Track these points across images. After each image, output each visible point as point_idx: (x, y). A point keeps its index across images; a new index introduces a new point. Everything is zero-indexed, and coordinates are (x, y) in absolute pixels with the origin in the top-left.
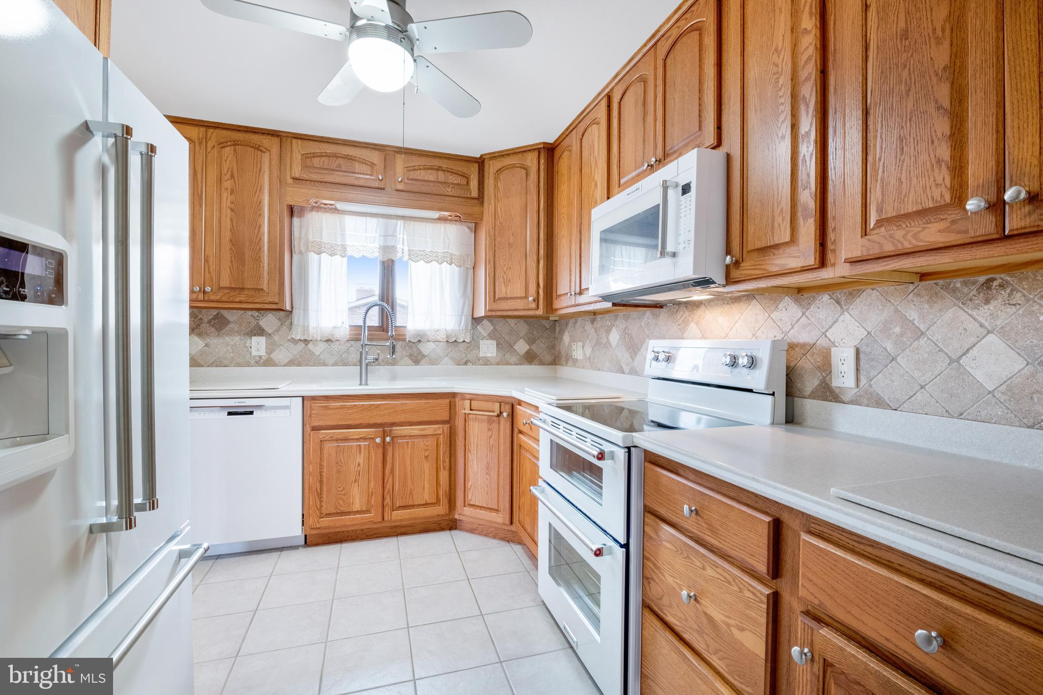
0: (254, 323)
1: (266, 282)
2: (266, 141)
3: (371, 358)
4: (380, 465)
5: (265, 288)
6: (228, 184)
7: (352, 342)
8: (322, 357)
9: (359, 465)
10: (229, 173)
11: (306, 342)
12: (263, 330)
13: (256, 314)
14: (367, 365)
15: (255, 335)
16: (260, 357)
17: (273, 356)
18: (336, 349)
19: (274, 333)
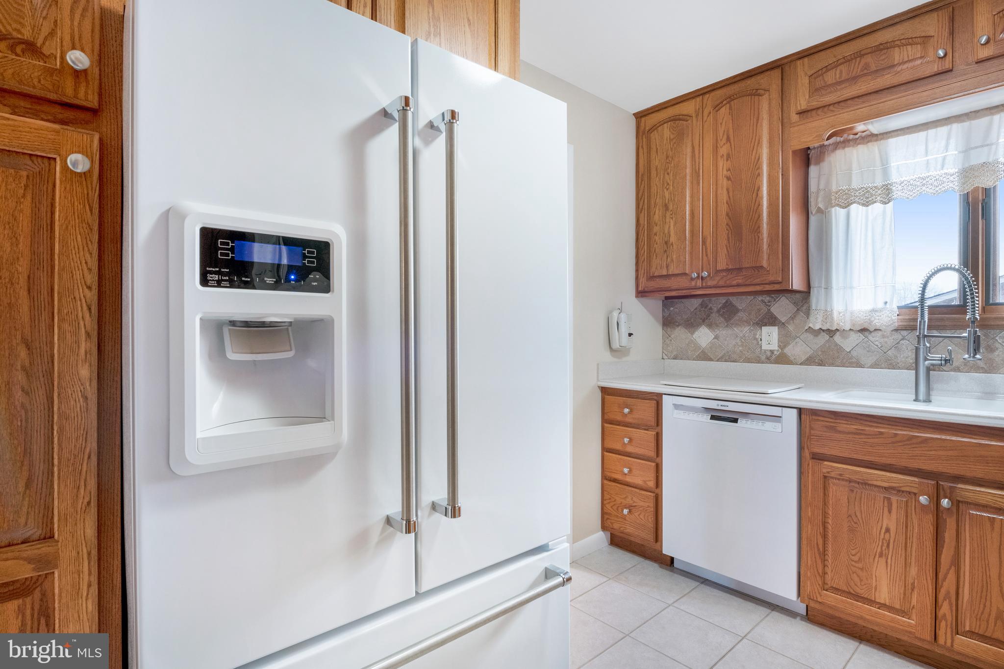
0: (764, 309)
1: (765, 257)
3: (936, 357)
4: (929, 545)
5: (765, 264)
6: (723, 150)
7: (905, 333)
8: (854, 353)
10: (725, 136)
11: (831, 333)
12: (776, 318)
13: (767, 298)
14: (928, 370)
15: (765, 325)
16: (772, 352)
17: (786, 351)
18: (877, 343)
19: (788, 321)
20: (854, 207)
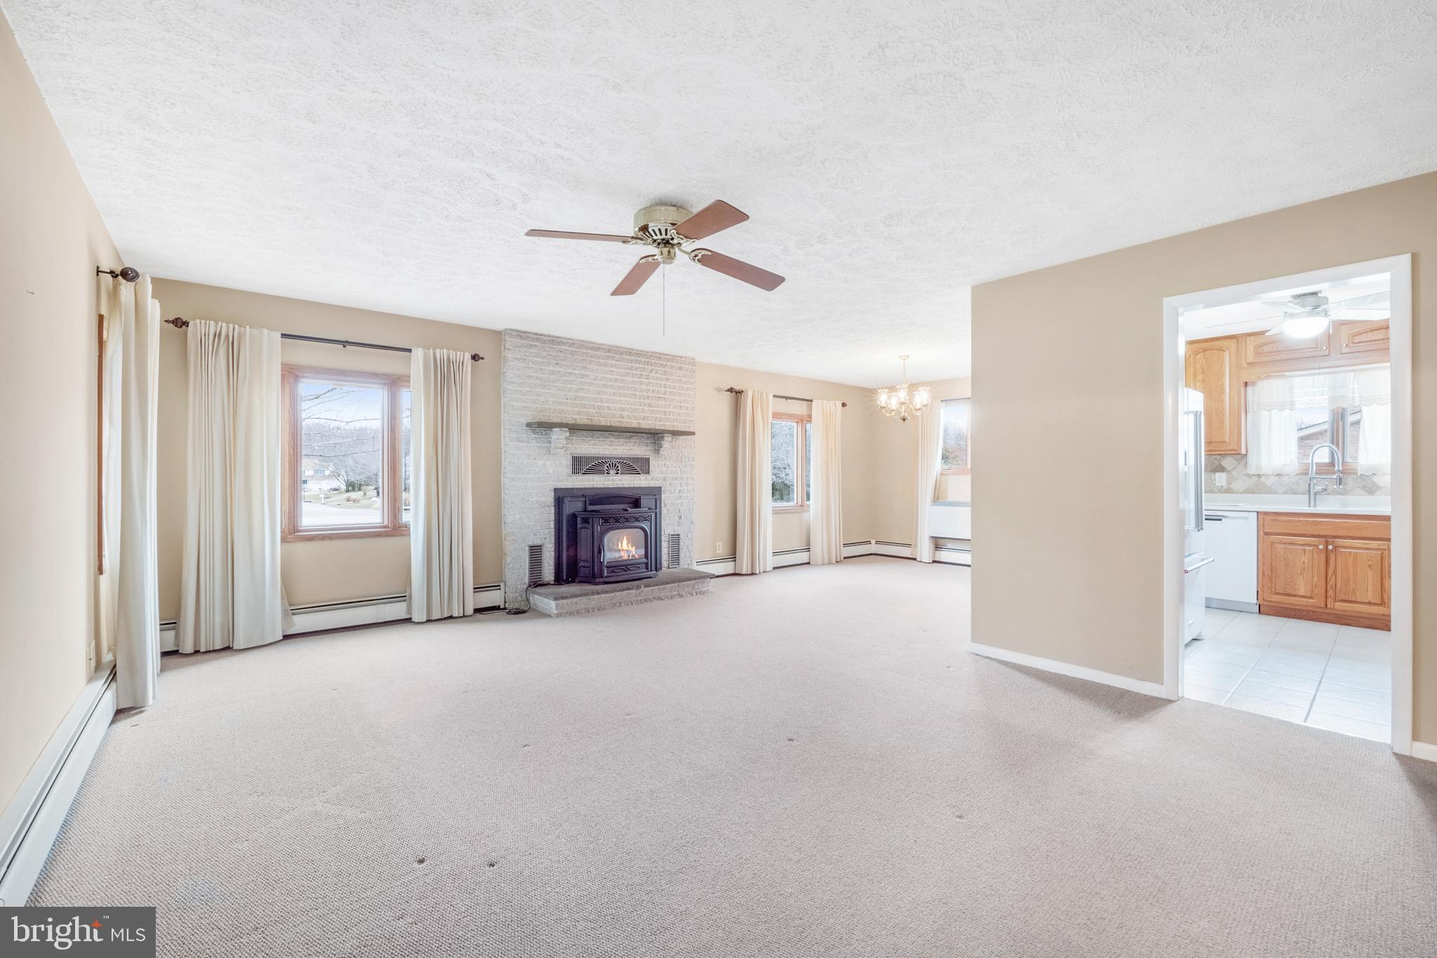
0: (1217, 463)
1: (1228, 437)
2: (1226, 343)
3: (1318, 488)
4: (1323, 566)
5: (1227, 440)
6: (1200, 377)
7: (1301, 476)
8: (1273, 487)
9: (1304, 563)
10: (1201, 370)
11: (1259, 476)
12: (1224, 468)
13: (1218, 457)
14: (1316, 494)
15: (1218, 472)
16: (1222, 487)
17: (1232, 486)
18: (1286, 481)
19: (1233, 469)
20: (1274, 412)
